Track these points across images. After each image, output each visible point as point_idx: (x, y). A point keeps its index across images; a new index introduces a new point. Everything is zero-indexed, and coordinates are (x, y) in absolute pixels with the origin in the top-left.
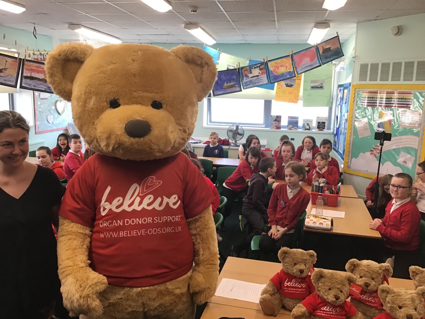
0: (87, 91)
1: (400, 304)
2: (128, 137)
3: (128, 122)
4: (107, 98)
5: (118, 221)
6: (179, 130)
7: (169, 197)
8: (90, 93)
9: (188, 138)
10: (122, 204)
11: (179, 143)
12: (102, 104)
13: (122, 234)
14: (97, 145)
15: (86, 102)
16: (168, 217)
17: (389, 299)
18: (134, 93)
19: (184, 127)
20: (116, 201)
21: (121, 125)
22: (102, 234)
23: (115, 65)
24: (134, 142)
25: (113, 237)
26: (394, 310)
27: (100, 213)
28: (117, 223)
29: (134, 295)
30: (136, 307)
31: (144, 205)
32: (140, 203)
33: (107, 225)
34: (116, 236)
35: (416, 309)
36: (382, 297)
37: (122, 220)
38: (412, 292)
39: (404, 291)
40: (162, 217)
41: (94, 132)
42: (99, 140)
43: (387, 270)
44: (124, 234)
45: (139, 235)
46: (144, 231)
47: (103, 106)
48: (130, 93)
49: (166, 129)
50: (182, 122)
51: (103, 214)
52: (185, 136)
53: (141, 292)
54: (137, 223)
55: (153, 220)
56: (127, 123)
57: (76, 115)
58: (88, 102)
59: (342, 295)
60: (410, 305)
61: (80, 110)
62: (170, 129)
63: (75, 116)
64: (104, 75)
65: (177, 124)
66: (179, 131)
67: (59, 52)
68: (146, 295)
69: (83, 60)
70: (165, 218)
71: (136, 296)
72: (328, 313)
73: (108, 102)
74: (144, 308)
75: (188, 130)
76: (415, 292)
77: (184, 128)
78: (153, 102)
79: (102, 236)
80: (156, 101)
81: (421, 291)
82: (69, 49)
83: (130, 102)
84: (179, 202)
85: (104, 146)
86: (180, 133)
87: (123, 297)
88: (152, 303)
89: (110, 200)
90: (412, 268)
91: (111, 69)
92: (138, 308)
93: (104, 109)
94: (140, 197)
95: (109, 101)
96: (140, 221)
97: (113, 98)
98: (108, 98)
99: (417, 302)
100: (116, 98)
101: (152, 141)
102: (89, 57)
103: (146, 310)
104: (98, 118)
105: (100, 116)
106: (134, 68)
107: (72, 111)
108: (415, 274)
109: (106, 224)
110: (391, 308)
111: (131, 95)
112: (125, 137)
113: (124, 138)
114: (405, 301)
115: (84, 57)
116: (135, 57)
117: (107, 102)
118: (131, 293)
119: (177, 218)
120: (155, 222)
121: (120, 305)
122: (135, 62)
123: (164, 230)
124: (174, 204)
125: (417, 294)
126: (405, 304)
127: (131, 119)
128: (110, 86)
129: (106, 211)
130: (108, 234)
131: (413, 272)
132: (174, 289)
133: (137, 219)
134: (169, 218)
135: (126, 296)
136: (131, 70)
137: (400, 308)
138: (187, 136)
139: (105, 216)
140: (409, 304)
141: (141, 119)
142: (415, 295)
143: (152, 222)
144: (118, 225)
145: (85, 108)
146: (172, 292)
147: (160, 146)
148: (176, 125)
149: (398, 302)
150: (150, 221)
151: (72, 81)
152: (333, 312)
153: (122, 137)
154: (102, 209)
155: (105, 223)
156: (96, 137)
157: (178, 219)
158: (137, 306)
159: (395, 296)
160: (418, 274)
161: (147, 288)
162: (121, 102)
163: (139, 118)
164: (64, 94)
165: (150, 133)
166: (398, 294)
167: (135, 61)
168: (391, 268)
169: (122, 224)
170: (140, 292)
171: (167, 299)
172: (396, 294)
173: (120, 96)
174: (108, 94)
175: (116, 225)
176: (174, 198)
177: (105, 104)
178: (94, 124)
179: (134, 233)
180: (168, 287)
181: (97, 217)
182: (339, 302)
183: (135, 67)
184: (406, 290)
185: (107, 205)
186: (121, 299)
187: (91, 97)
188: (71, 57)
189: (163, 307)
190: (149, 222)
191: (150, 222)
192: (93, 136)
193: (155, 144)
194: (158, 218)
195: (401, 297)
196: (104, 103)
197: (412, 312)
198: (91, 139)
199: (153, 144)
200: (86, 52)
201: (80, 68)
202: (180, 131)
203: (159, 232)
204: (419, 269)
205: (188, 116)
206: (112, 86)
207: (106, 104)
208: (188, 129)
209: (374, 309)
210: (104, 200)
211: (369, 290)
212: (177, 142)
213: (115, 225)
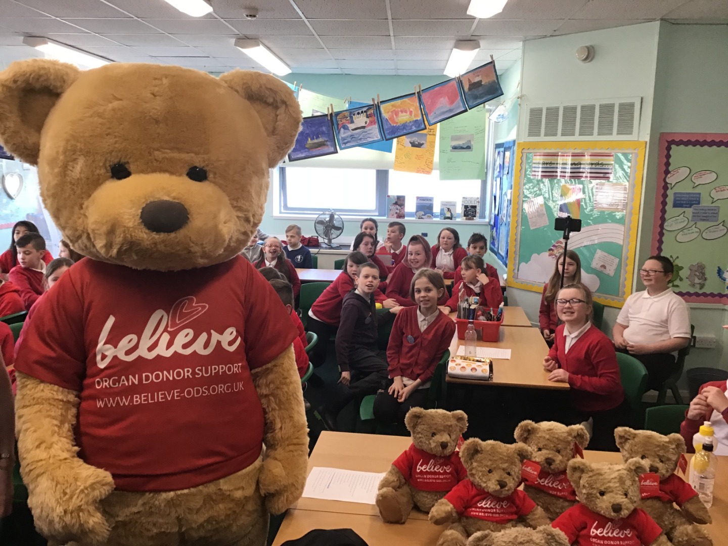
0: (69, 148)
1: (602, 489)
2: (147, 231)
3: (147, 205)
4: (106, 160)
5: (131, 377)
6: (238, 217)
7: (221, 333)
8: (74, 152)
9: (253, 230)
10: (136, 347)
11: (238, 240)
12: (98, 172)
13: (137, 399)
14: (88, 244)
15: (66, 167)
16: (220, 366)
17: (585, 481)
18: (156, 153)
19: (246, 213)
20: (126, 342)
21: (134, 209)
22: (99, 401)
23: (120, 102)
24: (158, 241)
25: (122, 405)
26: (593, 499)
27: (95, 363)
28: (128, 380)
29: (163, 505)
30: (165, 526)
31: (177, 347)
32: (170, 344)
33: (109, 384)
34: (127, 404)
35: (626, 495)
36: (574, 478)
37: (137, 376)
38: (620, 468)
39: (607, 467)
40: (209, 367)
41: (83, 222)
42: (91, 236)
43: (580, 436)
44: (140, 398)
45: (169, 399)
46: (177, 392)
47: (98, 175)
48: (149, 152)
49: (215, 217)
50: (243, 204)
51: (102, 365)
52: (248, 228)
53: (175, 498)
54: (165, 379)
55: (194, 373)
56: (144, 205)
57: (48, 190)
58: (71, 168)
59: (509, 480)
60: (618, 489)
61: (54, 182)
62: (223, 216)
63: (45, 192)
64: (101, 120)
65: (234, 207)
66: (237, 220)
67: (14, 76)
68: (183, 503)
69: (59, 91)
70: (215, 369)
71: (165, 506)
72: (489, 510)
73: (109, 168)
74: (180, 527)
75: (254, 219)
76: (624, 468)
77: (245, 215)
78: (190, 169)
79: (100, 404)
80: (196, 167)
81: (633, 465)
82: (34, 71)
83: (149, 169)
84: (239, 339)
85: (101, 247)
86: (238, 222)
87: (141, 509)
88: (195, 517)
89: (113, 340)
90: (619, 430)
91: (114, 110)
92: (169, 528)
93: (100, 181)
94: (169, 333)
95: (110, 166)
96: (170, 376)
97: (116, 161)
98: (108, 162)
99: (628, 483)
100: (123, 161)
101: (190, 238)
102: (70, 85)
103: (183, 529)
104: (90, 196)
105: (93, 193)
106: (156, 109)
107: (40, 183)
108: (623, 440)
109: (107, 384)
110: (589, 495)
111: (150, 156)
112: (142, 232)
113: (140, 233)
114: (609, 482)
115: (62, 87)
116: (156, 89)
117: (106, 168)
118: (157, 502)
119: (236, 368)
120: (197, 376)
121: (137, 525)
122: (157, 97)
123: (214, 390)
124: (231, 343)
125: (628, 471)
126: (609, 487)
127: (152, 200)
128: (111, 140)
129: (107, 361)
130: (111, 401)
131: (621, 437)
132: (231, 491)
133: (165, 372)
134: (222, 368)
135: (147, 508)
136: (150, 112)
137: (602, 494)
138: (251, 229)
139: (106, 368)
140: (616, 487)
141: (171, 200)
142: (625, 472)
143: (191, 377)
144: (130, 384)
145: (65, 177)
146: (229, 495)
147: (205, 248)
148: (232, 209)
149: (598, 485)
150: (189, 374)
151: (39, 128)
152: (496, 508)
153: (137, 231)
154: (99, 358)
155: (106, 381)
156: (87, 230)
157: (238, 369)
158: (168, 523)
159: (595, 475)
160: (629, 439)
161: (186, 491)
162: (132, 168)
163: (166, 198)
164: (23, 153)
165: (187, 223)
166: (598, 472)
167: (158, 95)
168: (586, 431)
169: (136, 382)
170: (172, 499)
171: (221, 508)
172: (595, 473)
173: (130, 158)
174: (107, 153)
175: (127, 384)
176: (230, 333)
177: (103, 171)
178: (82, 208)
179: (160, 397)
180: (221, 488)
181: (89, 371)
182: (505, 492)
183: (157, 106)
184: (610, 466)
185: (107, 350)
186: (139, 512)
187: (77, 159)
188: (38, 86)
189: (214, 523)
190: (186, 377)
191: (188, 376)
192: (80, 228)
193: (197, 244)
194: (202, 369)
195: (603, 476)
196: (100, 170)
197: (621, 499)
198: (77, 234)
199: (193, 243)
200: (65, 77)
201: (53, 104)
202: (240, 220)
203: (205, 393)
204: (629, 432)
205: (253, 194)
206: (117, 139)
207: (105, 171)
208: (254, 216)
209: (561, 500)
210: (102, 341)
211: (553, 470)
212: (234, 239)
213: (125, 384)
